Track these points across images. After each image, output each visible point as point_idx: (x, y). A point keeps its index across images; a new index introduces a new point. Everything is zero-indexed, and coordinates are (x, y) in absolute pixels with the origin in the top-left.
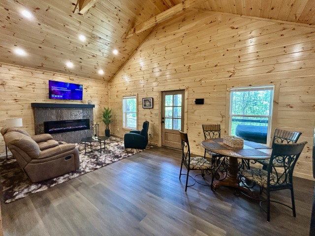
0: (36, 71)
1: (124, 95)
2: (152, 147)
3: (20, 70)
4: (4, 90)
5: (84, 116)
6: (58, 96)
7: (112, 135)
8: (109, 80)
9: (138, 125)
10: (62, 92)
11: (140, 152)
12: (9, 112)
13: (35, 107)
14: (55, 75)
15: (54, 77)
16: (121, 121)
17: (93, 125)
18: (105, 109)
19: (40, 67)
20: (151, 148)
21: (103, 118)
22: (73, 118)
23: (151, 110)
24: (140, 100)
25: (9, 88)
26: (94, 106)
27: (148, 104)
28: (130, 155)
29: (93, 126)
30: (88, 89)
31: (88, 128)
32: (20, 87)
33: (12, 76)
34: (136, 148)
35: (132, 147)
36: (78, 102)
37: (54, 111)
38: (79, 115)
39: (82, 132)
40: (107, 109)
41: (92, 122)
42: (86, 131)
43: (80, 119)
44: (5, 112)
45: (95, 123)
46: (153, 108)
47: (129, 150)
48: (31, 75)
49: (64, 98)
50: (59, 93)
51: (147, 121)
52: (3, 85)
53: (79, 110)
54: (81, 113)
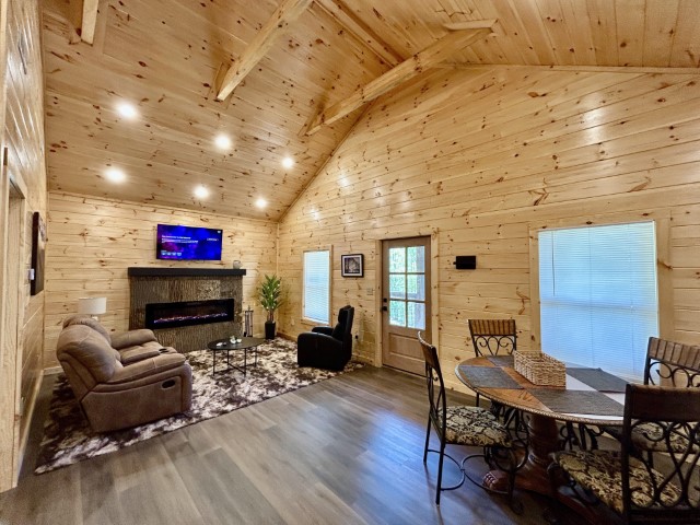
0: (143, 208)
1: (305, 247)
2: (359, 366)
3: (115, 206)
4: (83, 244)
5: (223, 294)
6: (174, 254)
7: (280, 335)
8: (277, 219)
9: (332, 314)
10: (180, 246)
11: (329, 377)
12: (87, 285)
13: (135, 274)
14: (176, 213)
15: (174, 216)
16: (300, 304)
17: (240, 311)
18: (267, 278)
19: (150, 200)
20: (356, 370)
21: (262, 298)
22: (202, 297)
23: (360, 280)
24: (338, 259)
25: (92, 240)
26: (244, 272)
27: (352, 267)
28: (305, 383)
29: (241, 315)
30: (235, 239)
31: (230, 317)
32: (111, 239)
33: (100, 218)
34: (322, 368)
35: (314, 366)
36: (212, 265)
37: (167, 283)
38: (213, 291)
39: (217, 326)
40: (271, 278)
41: (240, 305)
42: (226, 324)
43: (214, 298)
44: (81, 285)
45: (245, 308)
46: (363, 276)
47: (307, 370)
48: (133, 216)
49: (185, 257)
50: (176, 247)
51: (349, 307)
52: (83, 235)
53: (215, 281)
54: (217, 287)
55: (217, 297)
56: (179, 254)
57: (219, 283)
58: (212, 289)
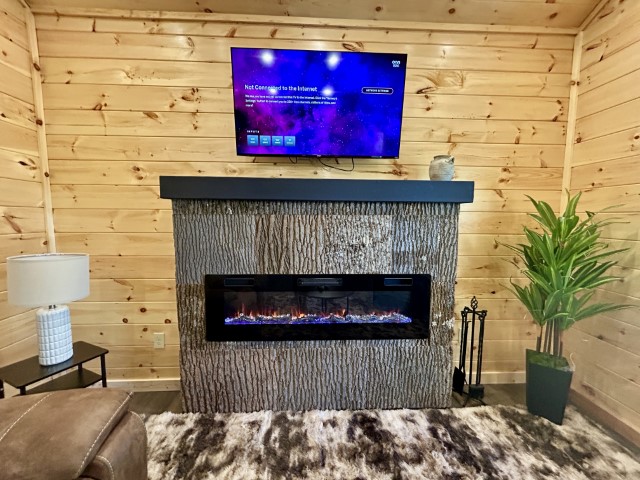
6: (278, 140)
29: (449, 322)
31: (419, 328)
36: (377, 170)
38: (370, 248)
39: (383, 348)
41: (448, 293)
42: (408, 345)
50: (281, 121)
52: (98, 108)
53: (376, 219)
54: (384, 239)
55: (382, 266)
56: (291, 140)
57: (389, 225)
58: (367, 241)
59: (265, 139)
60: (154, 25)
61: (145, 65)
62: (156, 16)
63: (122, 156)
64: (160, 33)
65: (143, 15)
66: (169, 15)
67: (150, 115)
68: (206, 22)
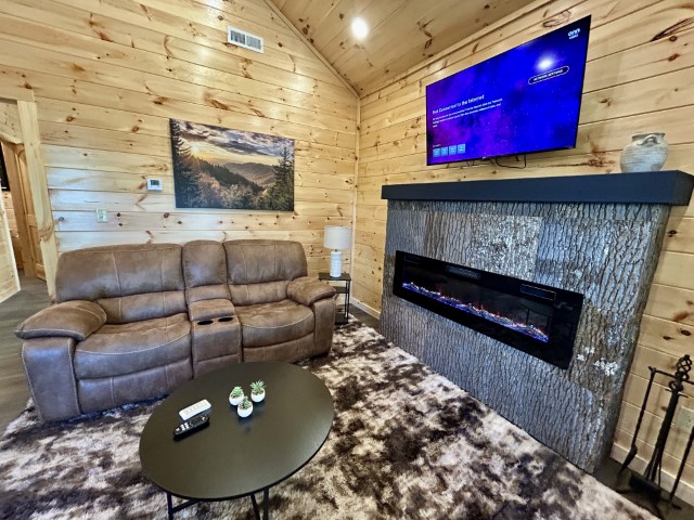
6: (453, 150)
22: (479, 260)
31: (558, 351)
39: (511, 356)
43: (511, 272)
50: (456, 132)
53: (521, 220)
54: (528, 241)
55: (523, 271)
56: (462, 148)
57: (536, 228)
58: (509, 242)
59: (444, 151)
60: (403, 82)
61: (397, 110)
62: (404, 75)
63: (381, 173)
64: (406, 85)
65: (398, 78)
66: (411, 71)
67: (396, 143)
68: (430, 65)
